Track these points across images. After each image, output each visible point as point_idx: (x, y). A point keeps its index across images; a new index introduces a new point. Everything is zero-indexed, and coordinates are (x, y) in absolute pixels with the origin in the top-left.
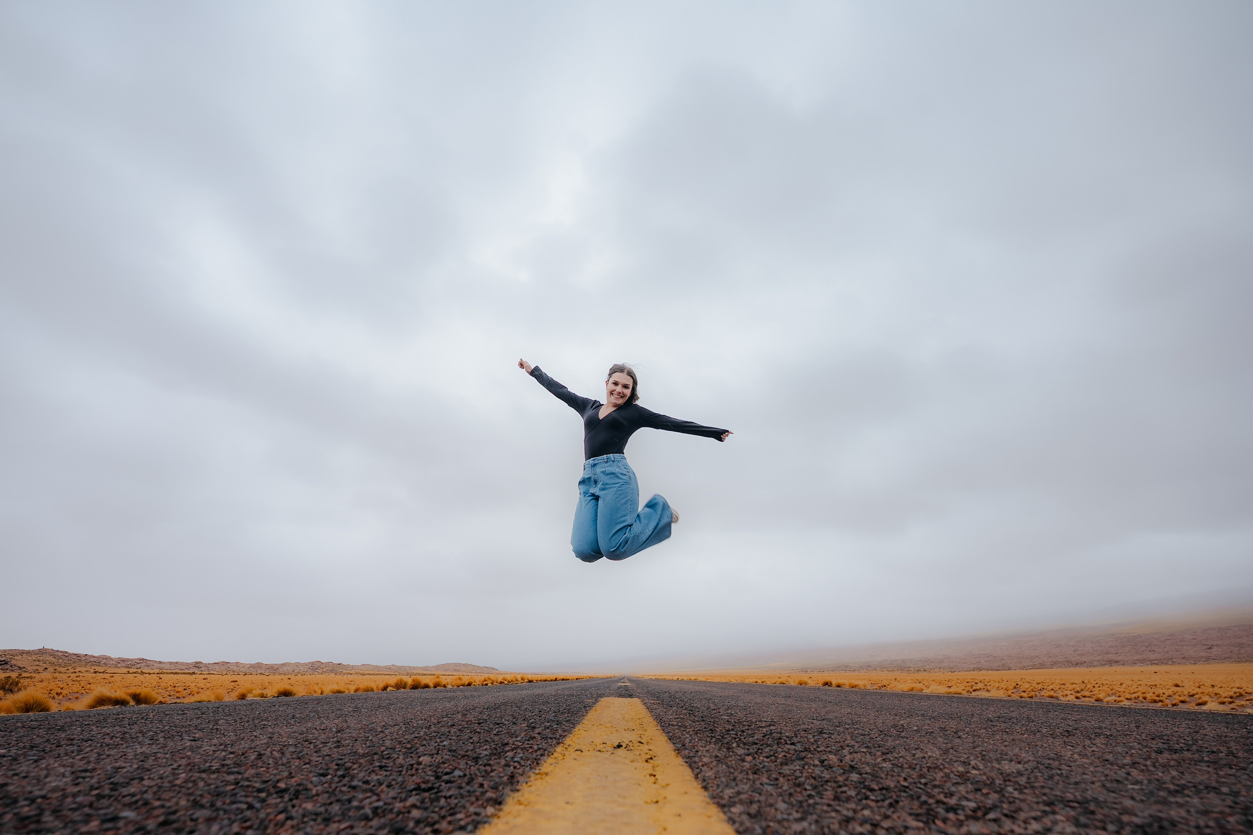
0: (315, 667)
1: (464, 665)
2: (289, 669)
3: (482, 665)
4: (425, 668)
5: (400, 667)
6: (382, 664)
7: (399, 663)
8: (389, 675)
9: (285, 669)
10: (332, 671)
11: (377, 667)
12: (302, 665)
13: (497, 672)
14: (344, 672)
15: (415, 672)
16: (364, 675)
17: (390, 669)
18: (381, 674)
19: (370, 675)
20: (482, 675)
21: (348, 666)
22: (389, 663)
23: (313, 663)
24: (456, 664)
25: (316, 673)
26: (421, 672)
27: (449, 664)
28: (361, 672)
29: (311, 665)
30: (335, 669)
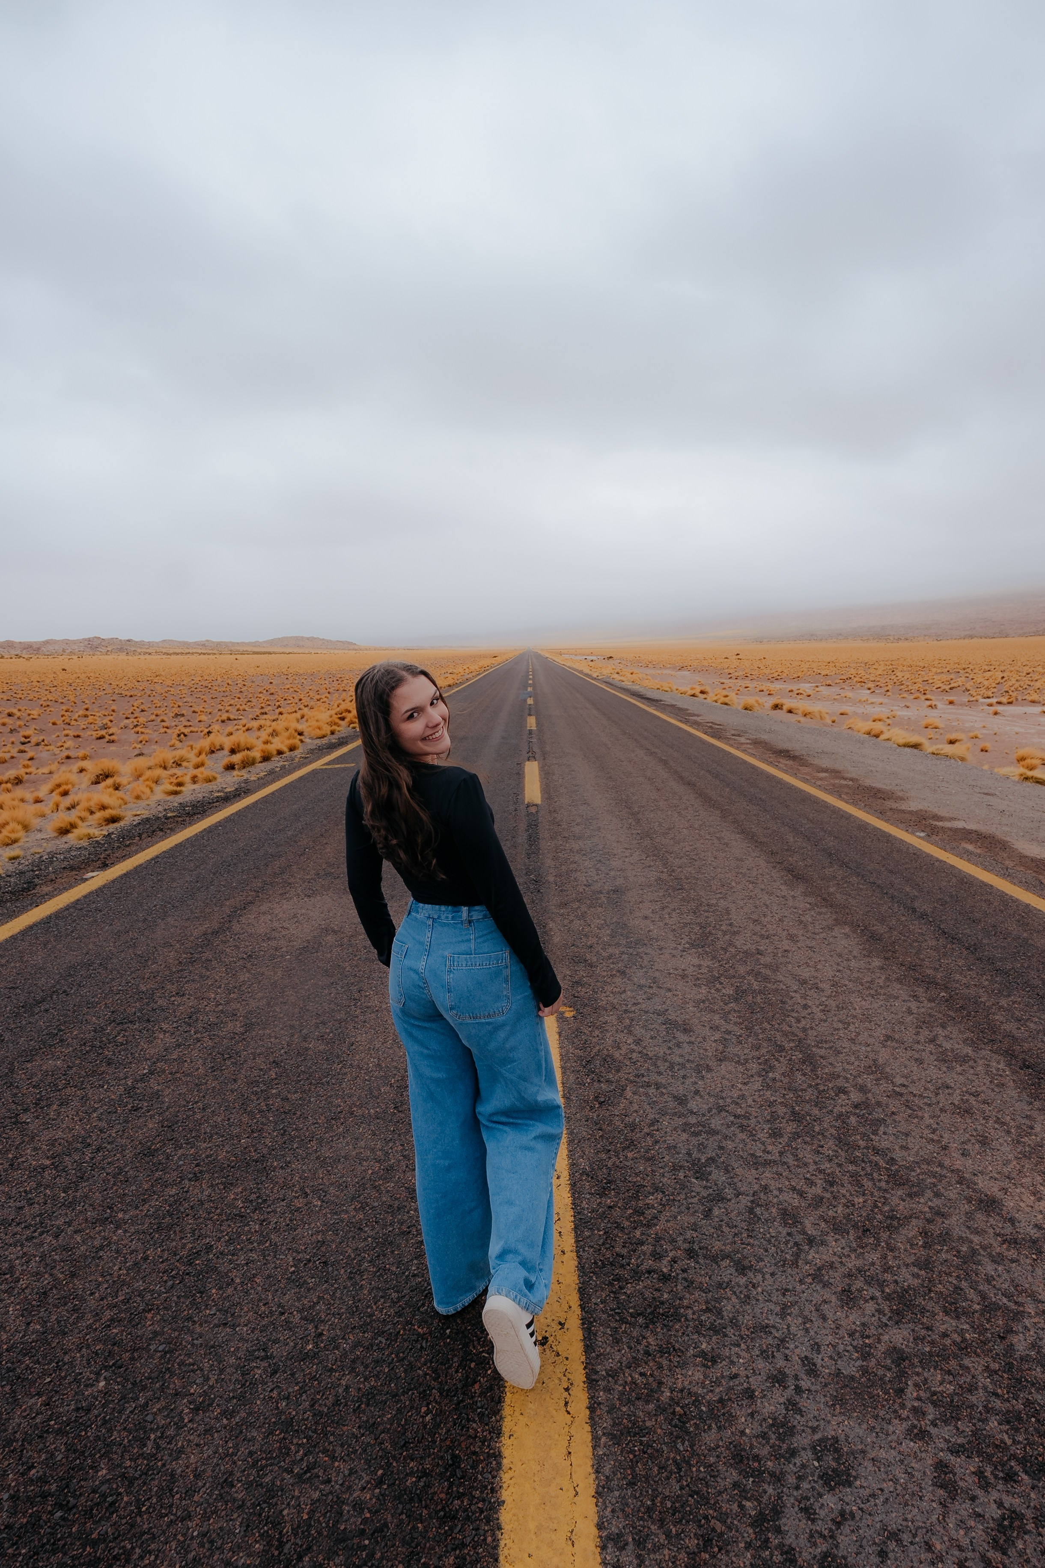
0: (94, 645)
1: (308, 639)
2: (56, 648)
3: (334, 639)
4: (255, 644)
5: (219, 644)
6: (191, 639)
7: (216, 637)
8: (204, 654)
9: (51, 648)
10: (121, 650)
11: (185, 644)
12: (74, 642)
13: (356, 647)
14: (139, 650)
15: (241, 649)
16: (168, 654)
17: (204, 645)
18: (193, 653)
19: (178, 654)
20: (336, 652)
21: (141, 644)
22: (202, 638)
23: (89, 640)
24: (297, 638)
25: (98, 653)
26: (250, 649)
27: (287, 638)
28: (164, 651)
29: (86, 643)
30: (125, 647)
